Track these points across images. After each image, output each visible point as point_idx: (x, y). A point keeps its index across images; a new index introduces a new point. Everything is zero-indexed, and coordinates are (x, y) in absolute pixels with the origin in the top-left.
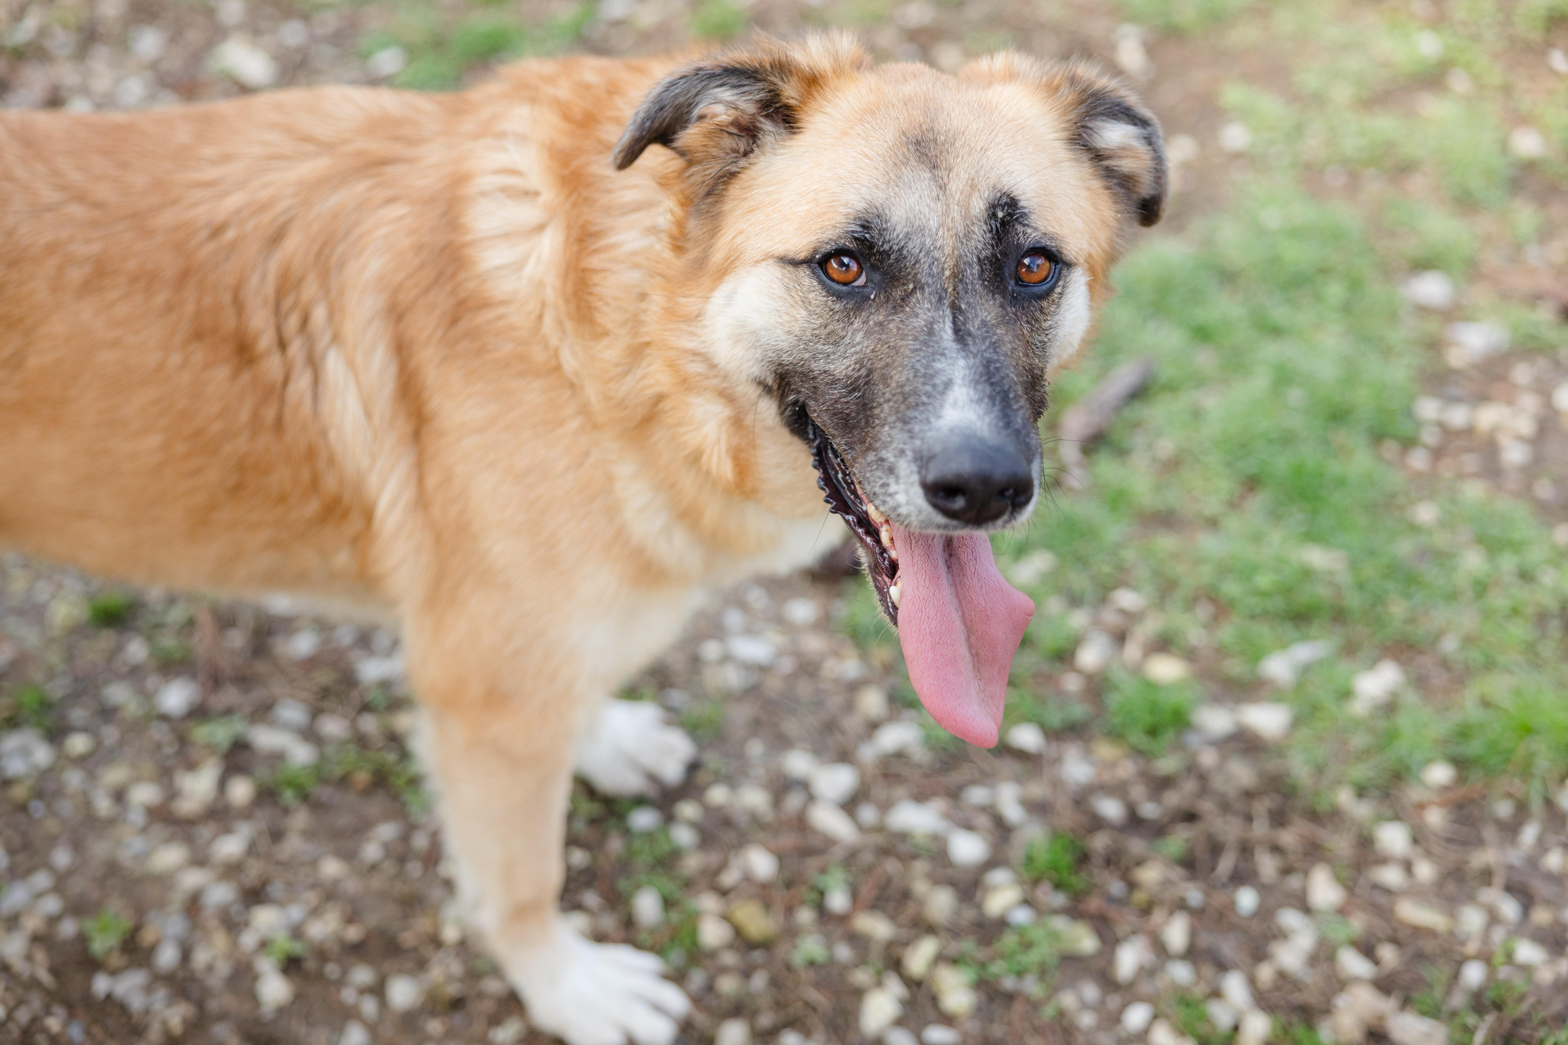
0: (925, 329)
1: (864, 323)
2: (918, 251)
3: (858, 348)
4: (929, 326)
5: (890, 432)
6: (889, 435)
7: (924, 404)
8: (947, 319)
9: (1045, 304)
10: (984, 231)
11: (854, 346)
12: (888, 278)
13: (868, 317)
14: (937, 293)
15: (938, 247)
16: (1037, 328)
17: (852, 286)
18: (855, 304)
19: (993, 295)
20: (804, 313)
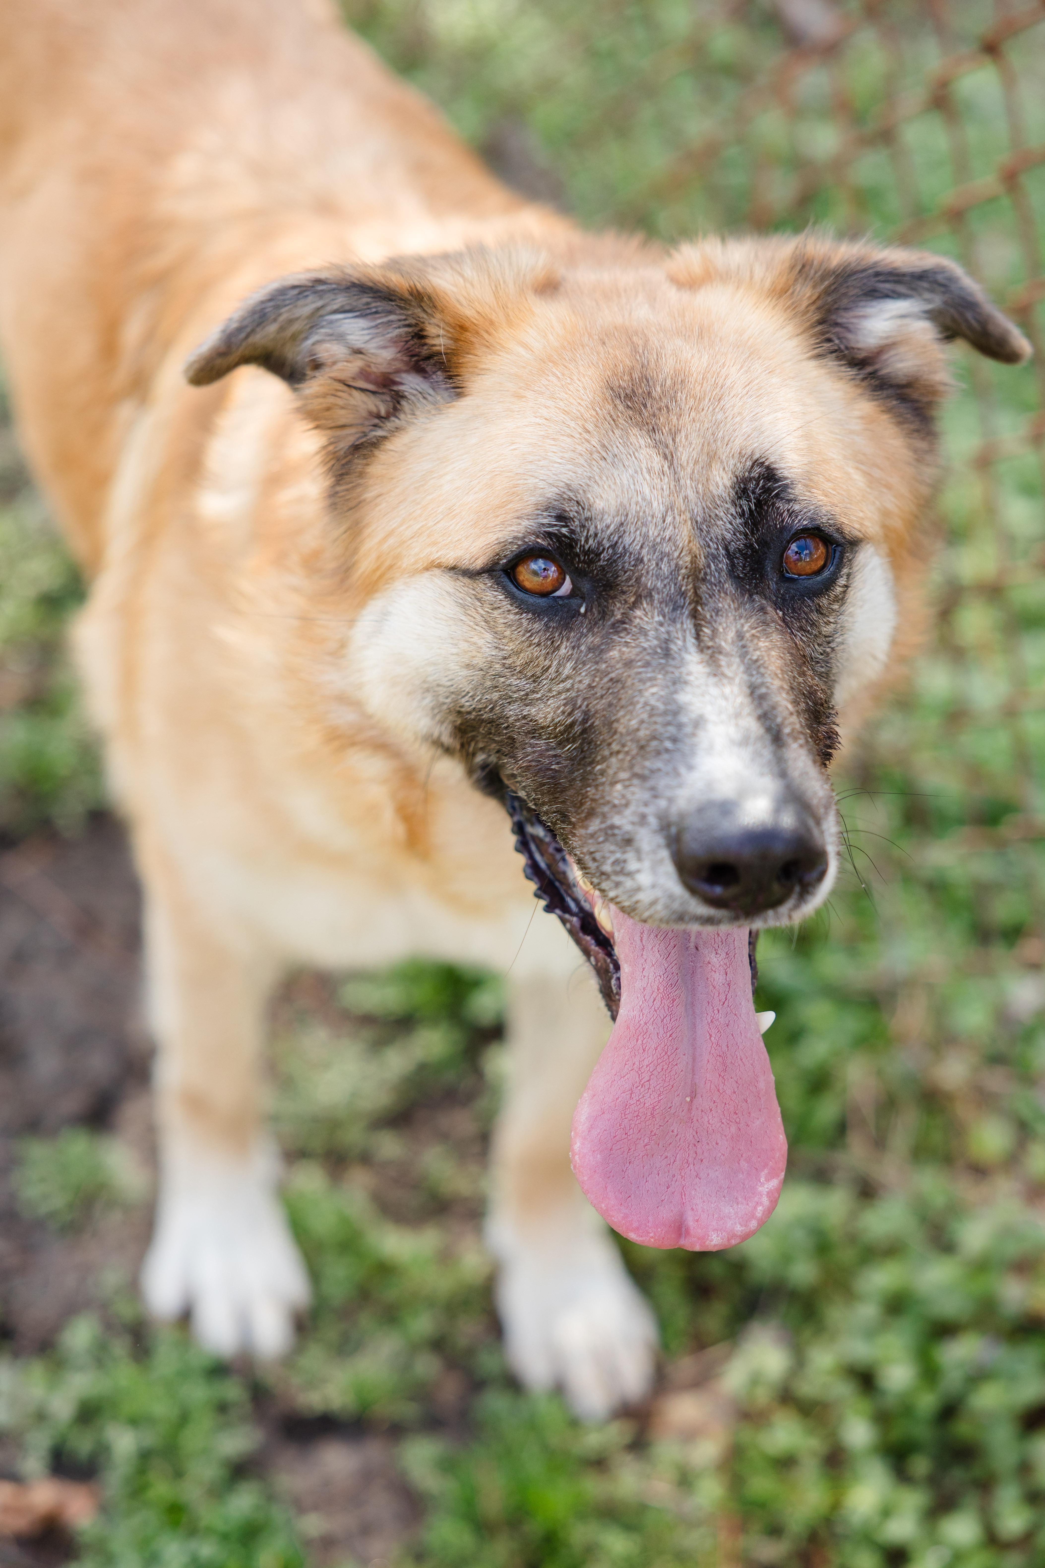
0: (659, 650)
1: (573, 648)
2: (638, 547)
3: (568, 684)
4: (664, 645)
5: (624, 792)
6: (623, 796)
7: (667, 750)
8: (688, 632)
9: (824, 601)
10: (732, 515)
11: (563, 681)
12: (601, 587)
13: (579, 639)
14: (671, 600)
15: (667, 537)
16: (815, 635)
17: (554, 597)
18: (560, 621)
19: (751, 596)
20: (489, 636)
